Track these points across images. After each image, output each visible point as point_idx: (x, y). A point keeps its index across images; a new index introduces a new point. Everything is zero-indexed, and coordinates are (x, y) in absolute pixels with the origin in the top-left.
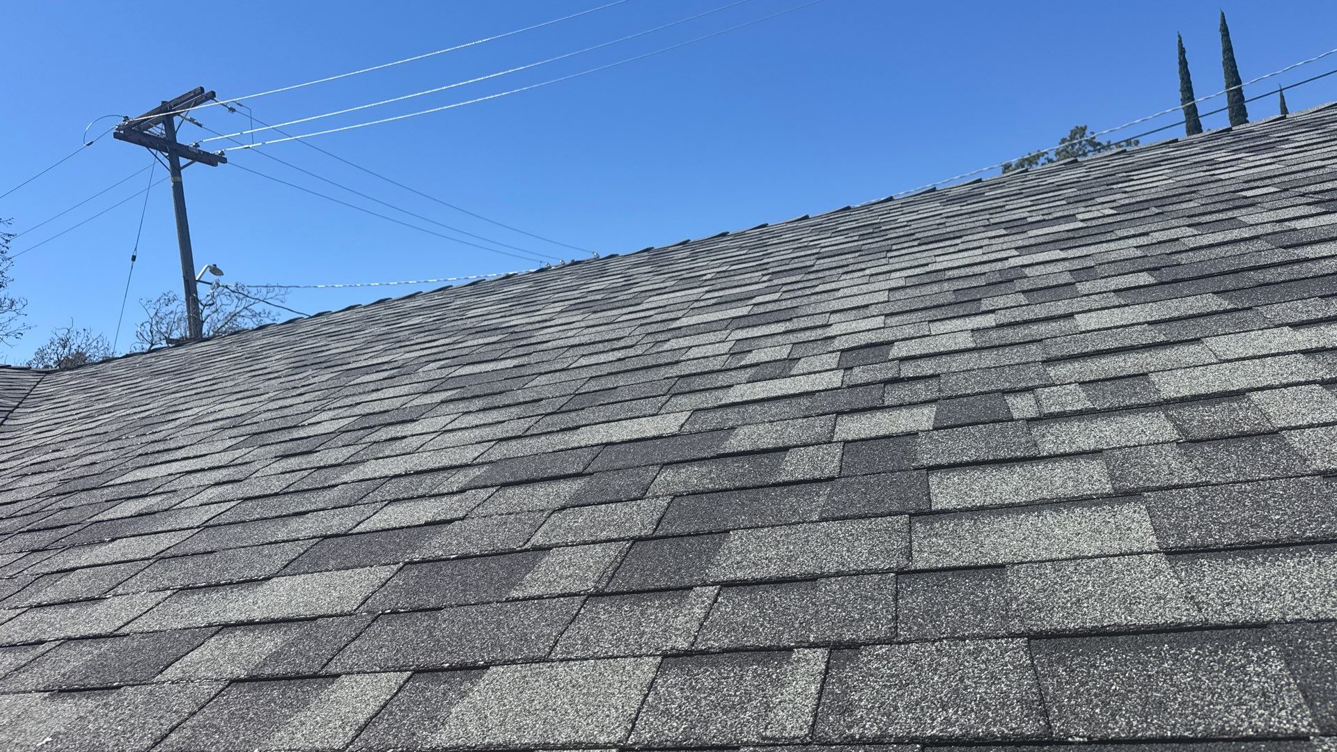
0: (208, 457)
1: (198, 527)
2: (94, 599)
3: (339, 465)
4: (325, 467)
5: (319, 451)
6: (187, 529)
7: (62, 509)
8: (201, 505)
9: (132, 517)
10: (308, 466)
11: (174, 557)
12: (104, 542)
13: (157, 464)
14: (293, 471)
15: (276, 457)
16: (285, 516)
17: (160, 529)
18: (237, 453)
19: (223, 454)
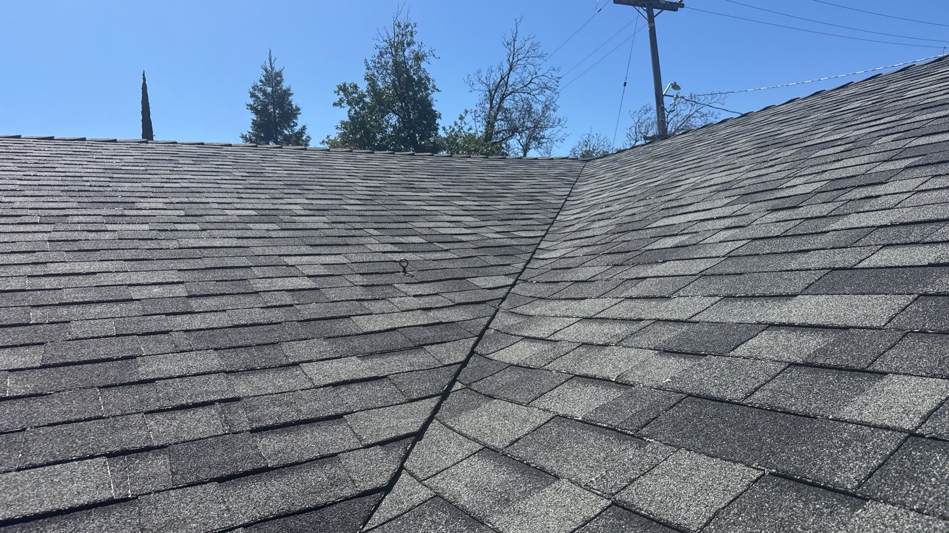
0: (713, 210)
1: (723, 257)
2: (666, 297)
3: (824, 217)
4: (812, 218)
5: (802, 206)
6: (716, 257)
7: (624, 241)
8: (720, 242)
9: (671, 248)
10: (798, 217)
11: (713, 275)
12: (658, 262)
13: (677, 215)
14: (786, 221)
15: (768, 211)
16: (791, 252)
17: (695, 257)
18: (735, 208)
19: (724, 208)
